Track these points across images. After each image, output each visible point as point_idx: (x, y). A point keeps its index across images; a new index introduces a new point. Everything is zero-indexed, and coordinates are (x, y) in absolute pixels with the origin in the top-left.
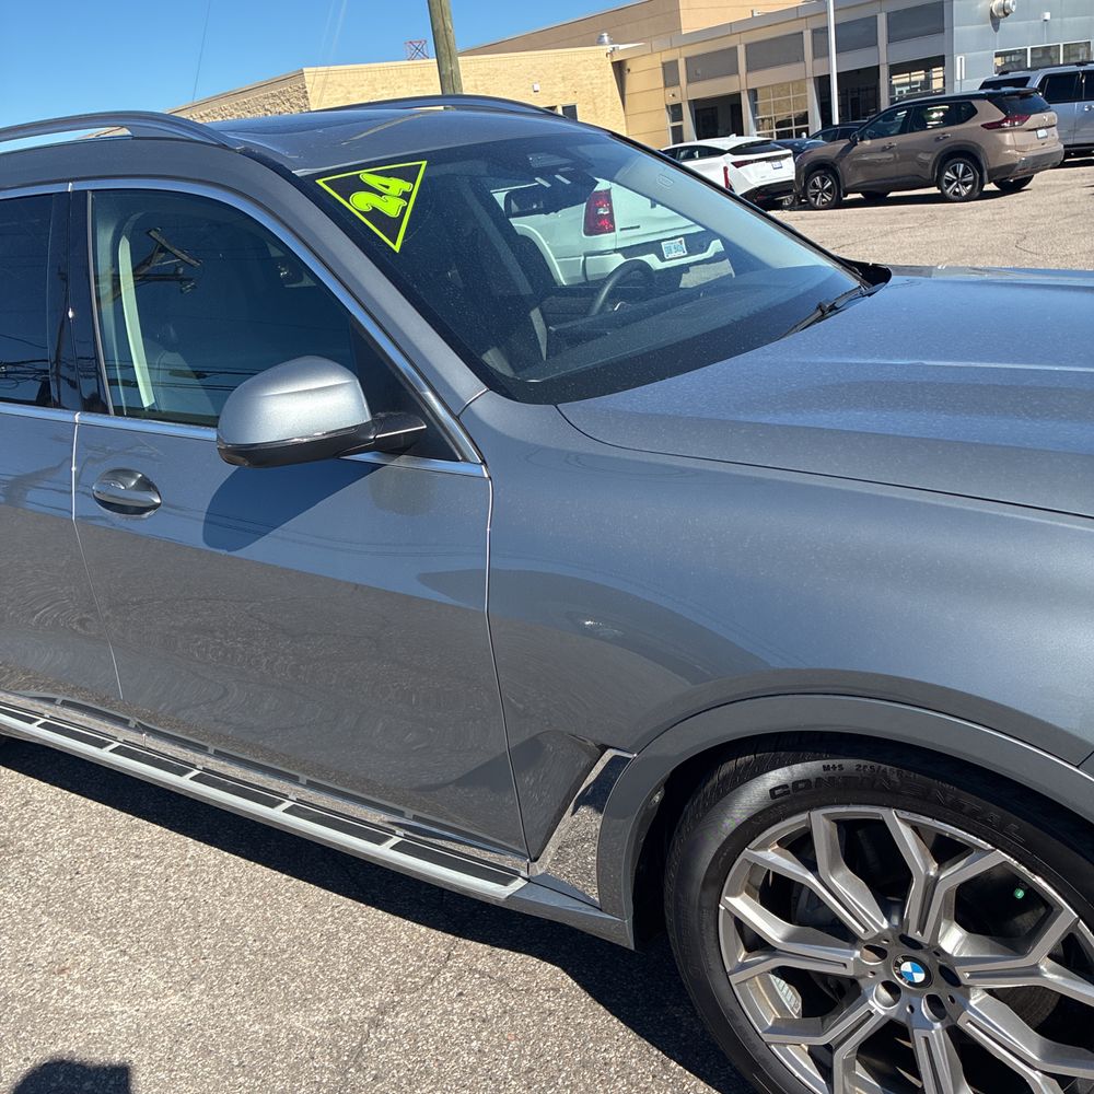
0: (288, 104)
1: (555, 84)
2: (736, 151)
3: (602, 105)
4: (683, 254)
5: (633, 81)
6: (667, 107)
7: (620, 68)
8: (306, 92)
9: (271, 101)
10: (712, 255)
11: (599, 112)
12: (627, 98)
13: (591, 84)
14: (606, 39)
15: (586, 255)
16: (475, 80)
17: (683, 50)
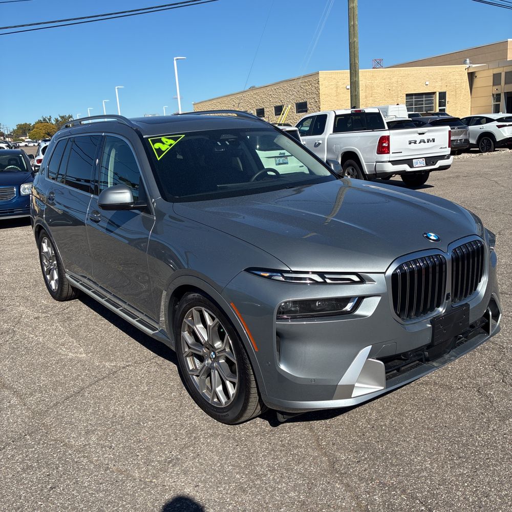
0: (310, 86)
1: (437, 82)
2: (499, 120)
3: (460, 92)
4: (423, 165)
5: (477, 82)
6: (493, 95)
7: (471, 76)
8: (319, 81)
9: (304, 84)
10: (437, 167)
11: (457, 95)
12: (473, 89)
13: (456, 82)
14: (468, 61)
15: (377, 162)
16: (398, 79)
17: (505, 68)
